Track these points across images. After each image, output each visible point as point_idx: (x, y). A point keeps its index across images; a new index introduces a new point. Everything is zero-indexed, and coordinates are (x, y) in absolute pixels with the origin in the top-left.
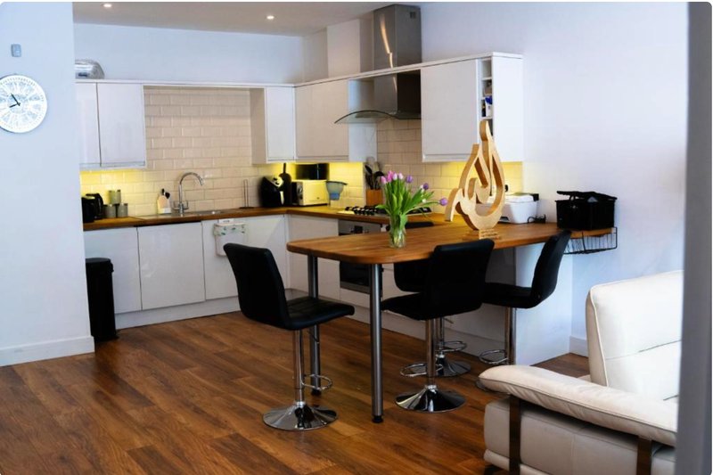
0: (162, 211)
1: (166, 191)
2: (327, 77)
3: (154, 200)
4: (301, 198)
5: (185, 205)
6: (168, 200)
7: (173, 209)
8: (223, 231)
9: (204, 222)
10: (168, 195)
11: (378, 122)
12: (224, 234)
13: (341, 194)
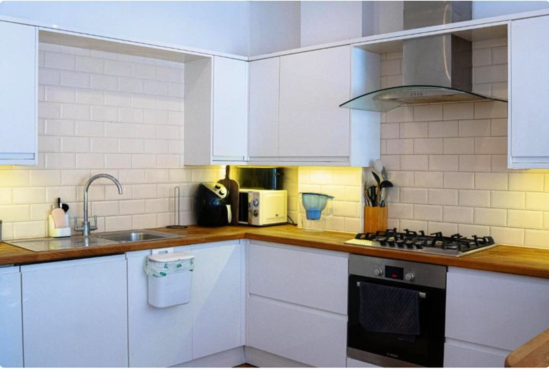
0: (57, 233)
1: (63, 201)
2: (299, 46)
3: (44, 216)
4: (256, 214)
5: (92, 224)
6: (67, 216)
7: (74, 230)
8: (164, 270)
9: (129, 254)
10: (66, 208)
11: (383, 110)
12: (165, 275)
13: (322, 212)
